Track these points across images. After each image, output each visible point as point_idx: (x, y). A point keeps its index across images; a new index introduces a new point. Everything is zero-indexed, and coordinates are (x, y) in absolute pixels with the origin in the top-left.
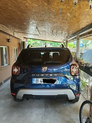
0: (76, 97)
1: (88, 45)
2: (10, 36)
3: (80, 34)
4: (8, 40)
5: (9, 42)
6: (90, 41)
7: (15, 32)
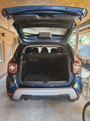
0: (78, 96)
1: (83, 41)
2: (5, 30)
3: (80, 29)
4: (3, 34)
5: (4, 36)
6: (85, 37)
7: (10, 26)
